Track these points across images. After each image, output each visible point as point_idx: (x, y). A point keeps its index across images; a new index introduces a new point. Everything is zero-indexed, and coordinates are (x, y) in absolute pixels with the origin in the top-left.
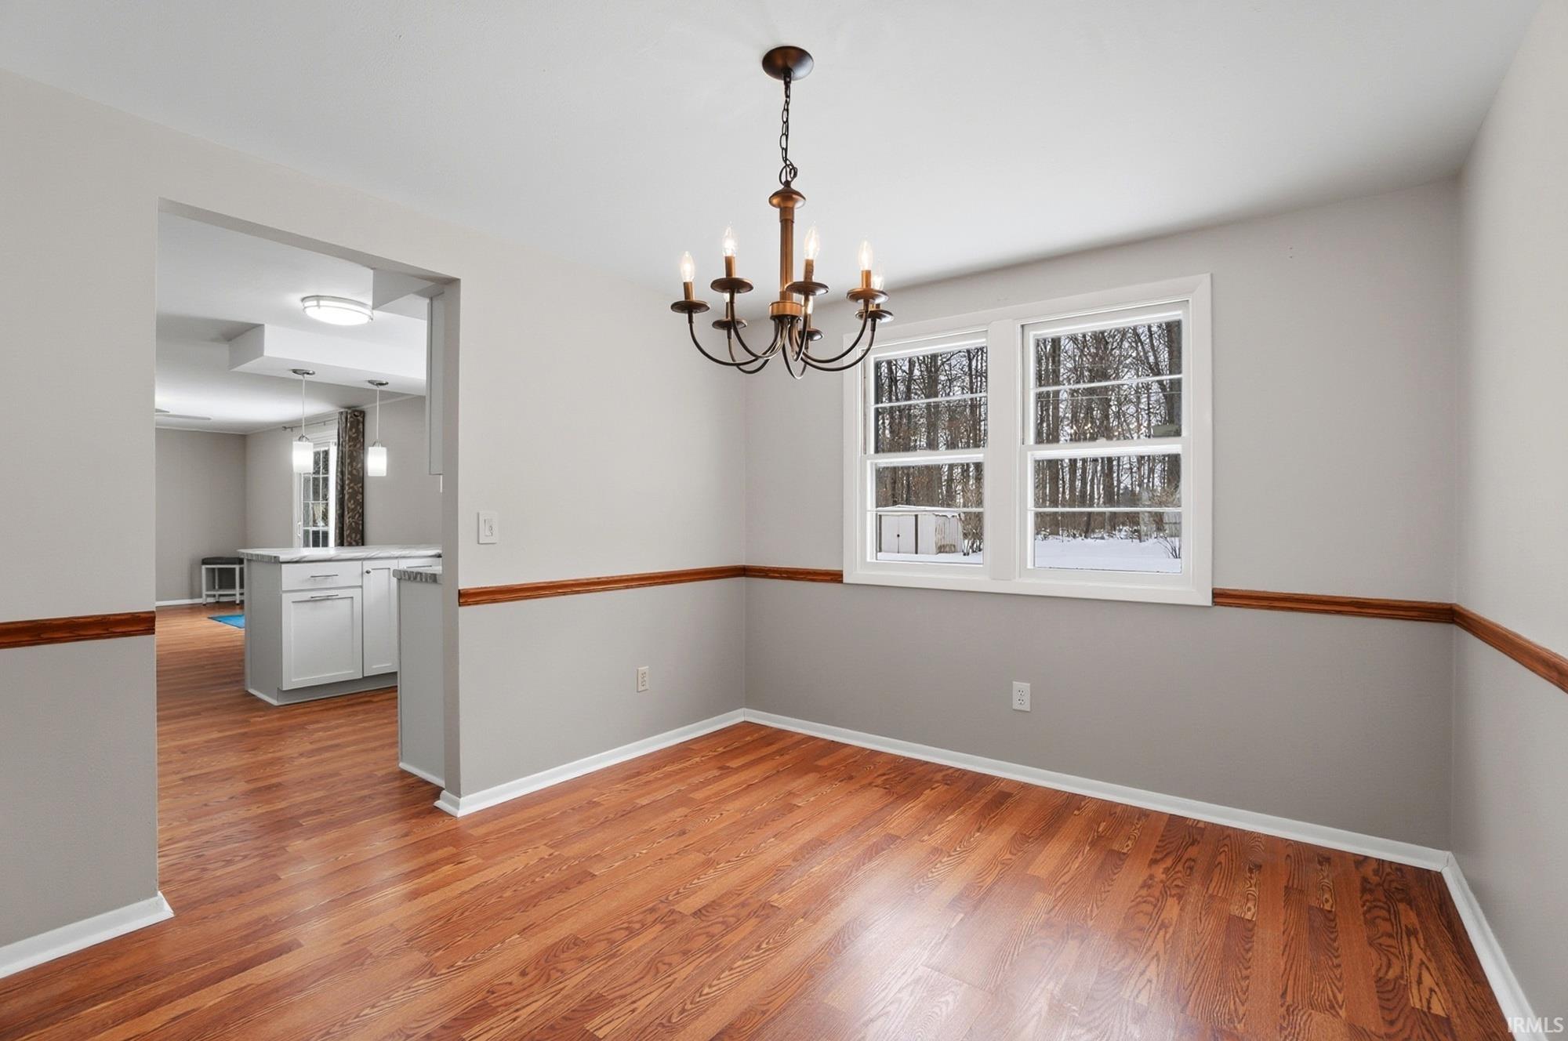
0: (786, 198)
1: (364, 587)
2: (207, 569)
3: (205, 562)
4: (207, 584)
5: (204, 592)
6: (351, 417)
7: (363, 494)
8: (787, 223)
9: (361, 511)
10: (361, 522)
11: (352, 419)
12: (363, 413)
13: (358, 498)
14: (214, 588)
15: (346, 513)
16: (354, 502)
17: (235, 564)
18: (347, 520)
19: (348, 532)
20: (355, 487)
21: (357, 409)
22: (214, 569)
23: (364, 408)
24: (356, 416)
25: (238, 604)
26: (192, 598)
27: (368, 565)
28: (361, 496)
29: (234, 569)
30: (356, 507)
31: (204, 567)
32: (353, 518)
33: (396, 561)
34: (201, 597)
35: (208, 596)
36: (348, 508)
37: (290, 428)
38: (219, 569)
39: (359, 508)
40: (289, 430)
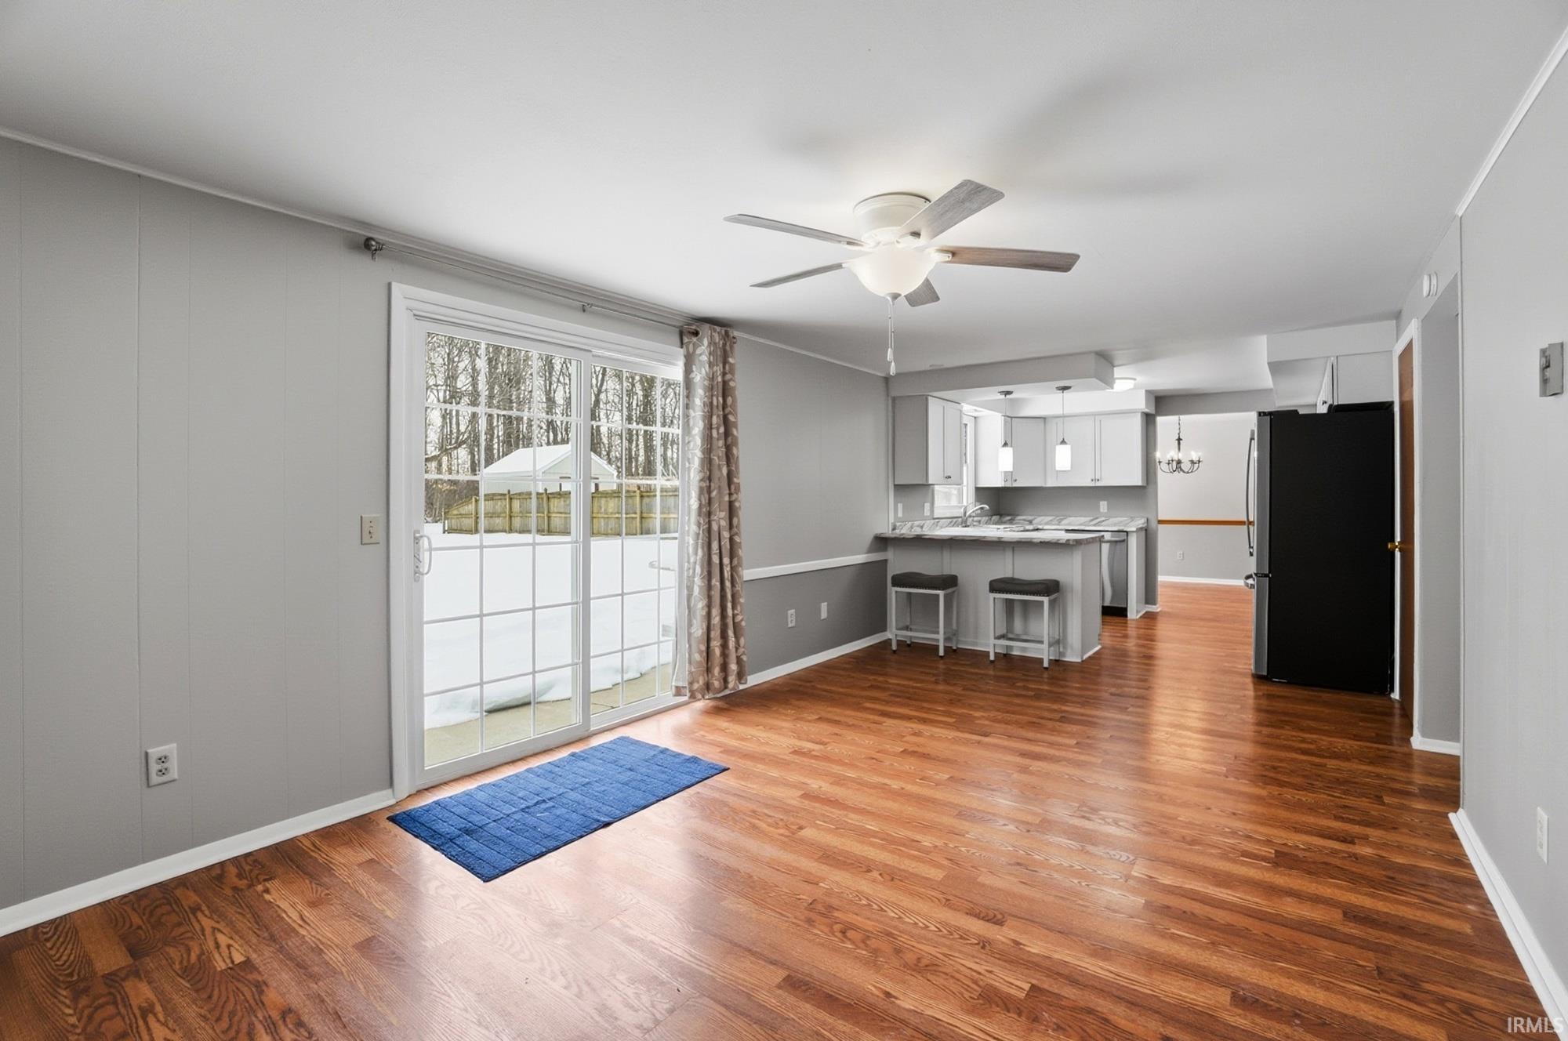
0: (1179, 440)
8: (1179, 444)
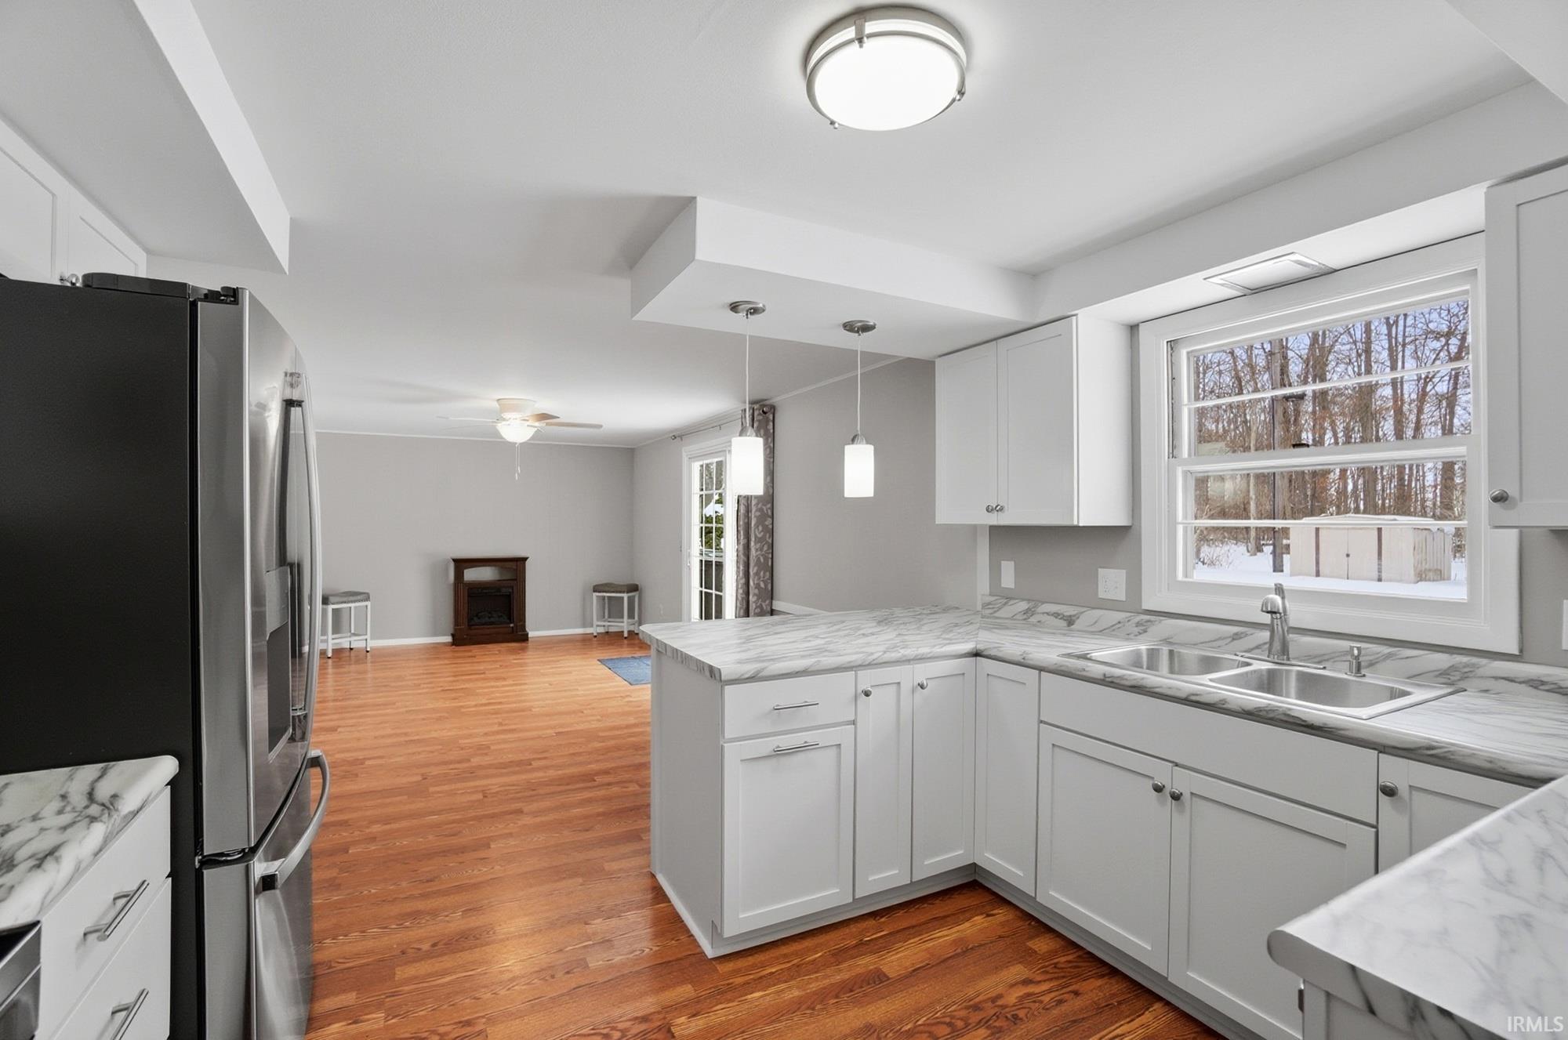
1: (859, 724)
2: (597, 596)
3: (596, 589)
4: (597, 616)
5: (596, 622)
6: (759, 414)
7: (772, 517)
9: (770, 541)
10: (770, 556)
11: (761, 417)
12: (773, 408)
13: (767, 523)
14: (604, 617)
15: (752, 544)
16: (763, 528)
17: (624, 592)
18: (753, 552)
19: (756, 569)
20: (765, 508)
21: (767, 402)
22: (604, 597)
23: (776, 400)
24: (764, 413)
25: (626, 638)
26: (584, 626)
27: (866, 679)
28: (770, 520)
29: (623, 598)
30: (764, 536)
31: (596, 594)
32: (761, 550)
33: (907, 667)
34: (592, 626)
35: (598, 626)
36: (756, 536)
37: (679, 435)
38: (609, 597)
39: (768, 536)
40: (678, 439)
